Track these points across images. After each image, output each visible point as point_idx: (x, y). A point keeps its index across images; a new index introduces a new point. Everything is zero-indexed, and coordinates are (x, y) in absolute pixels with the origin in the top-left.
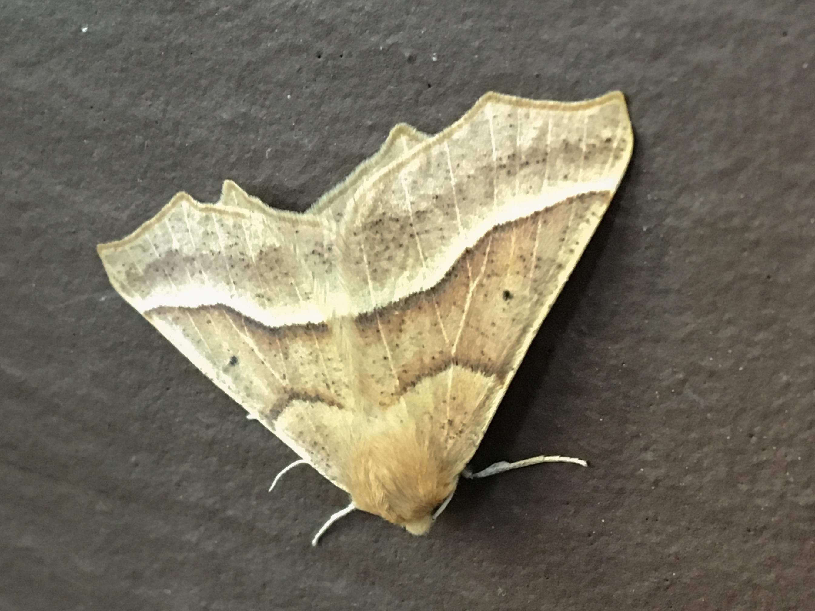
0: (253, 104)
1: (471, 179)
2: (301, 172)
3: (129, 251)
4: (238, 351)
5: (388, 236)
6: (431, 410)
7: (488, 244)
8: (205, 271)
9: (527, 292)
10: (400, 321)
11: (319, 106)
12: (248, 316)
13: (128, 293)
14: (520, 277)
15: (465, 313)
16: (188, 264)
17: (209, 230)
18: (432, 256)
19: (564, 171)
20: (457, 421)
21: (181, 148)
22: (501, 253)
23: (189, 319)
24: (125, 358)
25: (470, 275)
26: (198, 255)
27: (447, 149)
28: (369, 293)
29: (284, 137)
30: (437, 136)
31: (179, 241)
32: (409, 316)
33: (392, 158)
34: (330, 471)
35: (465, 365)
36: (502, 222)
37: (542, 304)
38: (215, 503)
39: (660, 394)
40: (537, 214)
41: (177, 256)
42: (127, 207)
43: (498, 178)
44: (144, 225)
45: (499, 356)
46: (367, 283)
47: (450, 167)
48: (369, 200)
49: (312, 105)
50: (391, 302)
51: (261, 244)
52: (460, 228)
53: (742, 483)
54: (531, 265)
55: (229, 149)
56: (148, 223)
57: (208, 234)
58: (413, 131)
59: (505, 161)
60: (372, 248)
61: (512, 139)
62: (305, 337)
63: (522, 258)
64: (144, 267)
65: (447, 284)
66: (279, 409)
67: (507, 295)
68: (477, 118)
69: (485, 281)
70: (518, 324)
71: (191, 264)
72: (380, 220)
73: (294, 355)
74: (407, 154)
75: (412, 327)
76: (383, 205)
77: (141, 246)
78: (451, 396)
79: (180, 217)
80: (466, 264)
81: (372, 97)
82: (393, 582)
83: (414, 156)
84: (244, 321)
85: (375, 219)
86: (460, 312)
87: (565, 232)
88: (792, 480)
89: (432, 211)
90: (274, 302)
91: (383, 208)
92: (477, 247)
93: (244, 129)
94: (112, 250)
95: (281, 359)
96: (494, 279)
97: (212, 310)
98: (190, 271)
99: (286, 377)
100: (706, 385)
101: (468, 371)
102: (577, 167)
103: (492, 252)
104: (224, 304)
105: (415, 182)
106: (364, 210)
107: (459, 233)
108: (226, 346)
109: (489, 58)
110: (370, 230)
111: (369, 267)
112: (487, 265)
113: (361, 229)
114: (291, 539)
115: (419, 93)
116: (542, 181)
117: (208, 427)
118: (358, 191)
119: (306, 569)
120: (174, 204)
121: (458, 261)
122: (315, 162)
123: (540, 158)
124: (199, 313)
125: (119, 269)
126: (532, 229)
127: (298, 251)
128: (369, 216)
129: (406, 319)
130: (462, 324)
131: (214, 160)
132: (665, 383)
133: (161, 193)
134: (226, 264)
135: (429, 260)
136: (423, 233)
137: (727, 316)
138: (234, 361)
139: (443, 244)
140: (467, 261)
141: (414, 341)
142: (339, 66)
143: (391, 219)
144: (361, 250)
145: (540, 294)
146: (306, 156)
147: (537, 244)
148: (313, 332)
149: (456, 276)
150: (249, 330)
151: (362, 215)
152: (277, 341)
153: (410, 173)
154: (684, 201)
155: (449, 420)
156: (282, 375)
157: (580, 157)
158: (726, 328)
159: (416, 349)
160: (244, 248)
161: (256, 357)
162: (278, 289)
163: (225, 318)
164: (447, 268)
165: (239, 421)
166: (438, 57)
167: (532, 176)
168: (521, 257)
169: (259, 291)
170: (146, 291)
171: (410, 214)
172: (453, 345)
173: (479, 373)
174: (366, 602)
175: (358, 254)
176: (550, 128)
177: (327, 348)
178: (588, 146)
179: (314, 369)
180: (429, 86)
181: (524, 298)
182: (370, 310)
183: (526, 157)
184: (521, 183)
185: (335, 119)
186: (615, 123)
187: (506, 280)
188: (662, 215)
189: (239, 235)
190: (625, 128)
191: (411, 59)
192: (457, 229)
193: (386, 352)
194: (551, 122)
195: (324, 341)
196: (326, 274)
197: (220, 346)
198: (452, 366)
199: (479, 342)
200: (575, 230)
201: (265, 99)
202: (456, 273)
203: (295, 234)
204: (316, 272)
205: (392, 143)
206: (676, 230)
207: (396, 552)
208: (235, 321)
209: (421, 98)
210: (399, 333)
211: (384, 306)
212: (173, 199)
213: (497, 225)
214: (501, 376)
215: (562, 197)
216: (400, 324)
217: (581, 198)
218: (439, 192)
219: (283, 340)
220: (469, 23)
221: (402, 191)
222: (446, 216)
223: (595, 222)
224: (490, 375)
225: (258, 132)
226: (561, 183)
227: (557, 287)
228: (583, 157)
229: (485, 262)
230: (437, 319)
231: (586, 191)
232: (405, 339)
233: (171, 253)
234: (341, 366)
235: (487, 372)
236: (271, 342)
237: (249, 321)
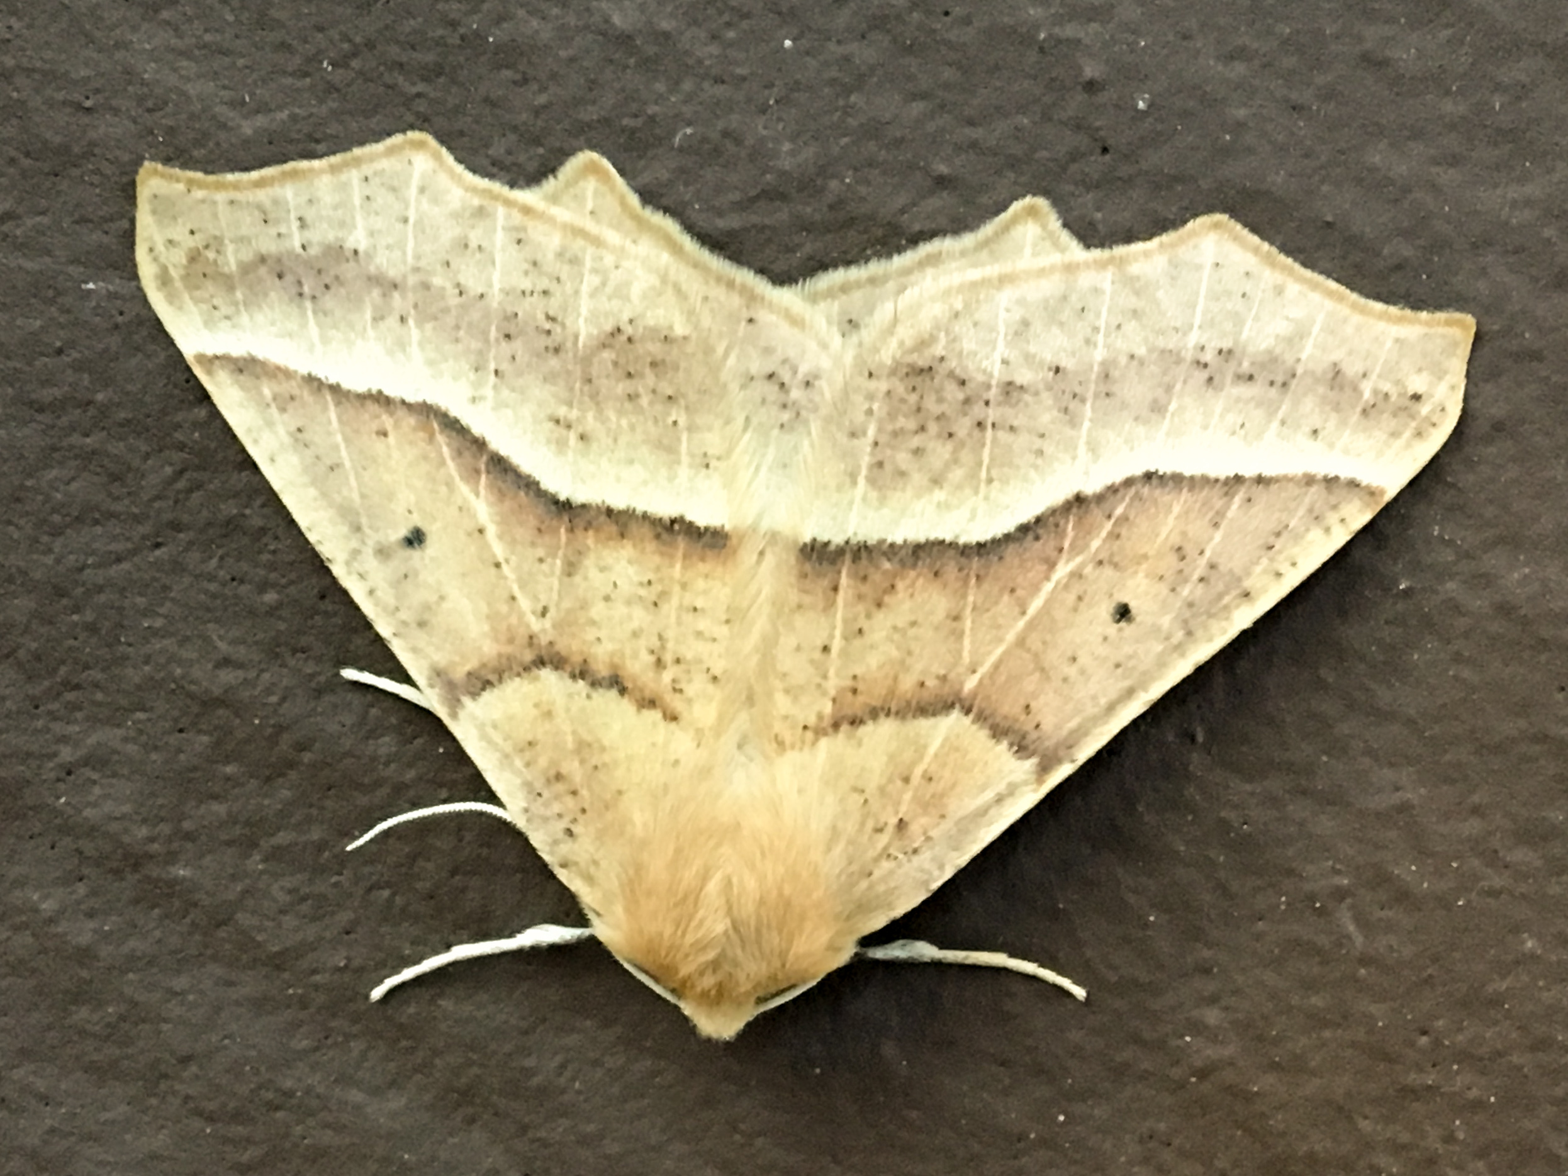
0: (695, 22)
1: (1135, 363)
2: (741, 206)
3: (222, 209)
4: (434, 519)
5: (931, 405)
6: (871, 787)
7: (1123, 499)
8: (420, 324)
9: (1166, 621)
10: (887, 584)
11: (847, 91)
12: (503, 452)
13: (172, 298)
14: (1163, 589)
15: (1027, 617)
16: (376, 293)
17: (474, 238)
18: (1005, 481)
19: (1316, 421)
20: (915, 828)
21: (473, 42)
22: (1142, 525)
23: (325, 409)
24: (76, 439)
25: (1066, 545)
26: (412, 280)
27: (1107, 286)
28: (851, 503)
29: (734, 120)
30: (1096, 253)
31: (372, 234)
32: (908, 582)
33: (995, 257)
34: (566, 848)
35: (981, 718)
36: (1165, 468)
37: (1183, 655)
38: (152, 840)
39: (1288, 904)
40: (1238, 479)
41: (352, 264)
42: (262, 108)
43: (1185, 382)
44: (291, 165)
45: (1058, 727)
46: (854, 483)
47: (1102, 324)
48: (925, 321)
49: (833, 82)
50: (884, 541)
51: (625, 317)
52: (1082, 448)
53: (1366, 1118)
54: (1195, 569)
55: (591, 90)
56: (304, 164)
57: (466, 246)
58: (1054, 222)
59: (1208, 356)
60: (892, 416)
61: (1238, 320)
62: (651, 546)
63: (1179, 552)
64: (247, 255)
65: (1012, 548)
66: (493, 678)
67: (1123, 613)
68: (1184, 252)
69: (1088, 570)
70: (1125, 677)
71: (384, 295)
72: (931, 368)
73: (593, 573)
74: (1025, 262)
75: (907, 605)
76: (948, 342)
77: (260, 208)
78: (925, 771)
79: (396, 183)
80: (1067, 522)
81: (971, 123)
82: (524, 1129)
83: (1042, 273)
84: (487, 465)
85: (922, 363)
86: (1017, 610)
87: (1278, 534)
88: (1461, 1136)
89: (1037, 394)
90: (594, 446)
91: (945, 348)
92: (1100, 498)
93: (648, 64)
94: (181, 187)
95: (552, 573)
96: (1108, 572)
97: (401, 412)
98: (375, 308)
99: (548, 615)
100: (1384, 914)
101: (983, 734)
102: (1343, 423)
103: (1124, 519)
104: (443, 408)
105: (1026, 323)
106: (906, 334)
107: (1074, 458)
108: (405, 498)
109: (1250, 150)
110: (901, 380)
111: (872, 454)
112: (1104, 541)
113: (886, 371)
114: (315, 972)
115: (1075, 156)
116: (1269, 422)
117: (226, 662)
118: (908, 292)
119: (316, 1049)
120: (390, 152)
121: (1053, 512)
122: (784, 197)
123: (1279, 379)
124: (362, 405)
125: (176, 237)
126: (1219, 504)
127: (731, 361)
128: (912, 351)
129: (900, 585)
130: (1011, 637)
131: (542, 99)
132: (1308, 887)
133: (367, 114)
134: (489, 325)
135: (996, 484)
136: (1003, 428)
137: (1476, 798)
138: (415, 539)
139: (1036, 467)
140: (1071, 518)
141: (896, 637)
142: (934, 31)
143: (951, 374)
144: (870, 412)
145: (1189, 633)
146: (768, 176)
147: (1218, 536)
148: (682, 543)
149: (1037, 538)
150: (490, 486)
151: (901, 343)
152: (563, 530)
153: (1021, 302)
154: (1492, 561)
155: (901, 820)
156: (539, 608)
157: (1353, 407)
158: (1465, 820)
159: (895, 653)
160: (564, 308)
161: (486, 546)
162: (624, 422)
163: (431, 438)
164: (1027, 516)
165: (312, 676)
166: (1150, 106)
167: (1252, 405)
168: (1179, 549)
169: (562, 411)
170: (225, 310)
171: (994, 382)
172: (974, 672)
173: (1004, 744)
174: (433, 1159)
175: (860, 417)
176: (1315, 330)
177: (701, 584)
178: (1375, 392)
179: (640, 617)
180: (1105, 150)
181: (1156, 629)
182: (838, 540)
183: (1253, 364)
184: (1227, 410)
185: (873, 130)
186: (1439, 373)
187: (1131, 583)
188: (1443, 574)
189: (563, 277)
190: (1453, 388)
191: (1091, 86)
192: (1076, 448)
193: (831, 636)
194: (1320, 319)
195: (702, 567)
196: (776, 432)
197: (390, 496)
198: (955, 715)
199: (1030, 684)
200: (1298, 538)
201: (728, 25)
202: (1041, 531)
203: (743, 323)
204: (755, 421)
205: (1006, 228)
206: (1456, 608)
207: (563, 1066)
208: (458, 453)
209: (1074, 168)
210: (874, 609)
211: (869, 543)
212: (397, 139)
213: (1153, 470)
214: (1044, 769)
215: (1297, 469)
216: (885, 592)
217: (1330, 482)
218: (1066, 363)
219: (579, 533)
220: (1239, 69)
221: (992, 329)
222: (1061, 415)
223: (1340, 538)
224: (1029, 757)
225: (677, 83)
226: (1302, 438)
227: (1225, 632)
228: (1359, 409)
229: (1104, 534)
230: (963, 608)
231: (1345, 474)
232: (880, 626)
233: (337, 252)
234: (722, 631)
235: (1022, 749)
236: (543, 527)
237: (500, 465)
